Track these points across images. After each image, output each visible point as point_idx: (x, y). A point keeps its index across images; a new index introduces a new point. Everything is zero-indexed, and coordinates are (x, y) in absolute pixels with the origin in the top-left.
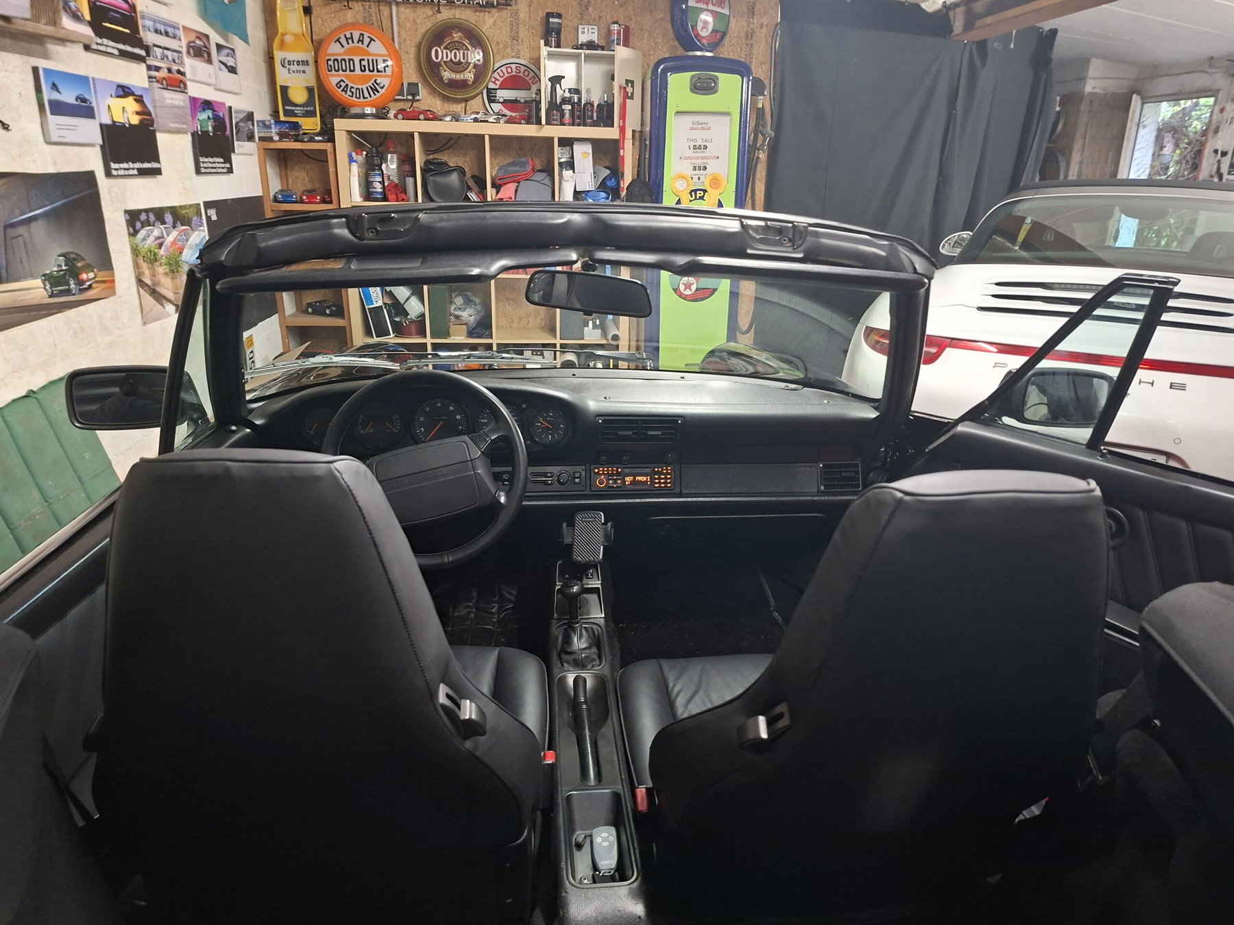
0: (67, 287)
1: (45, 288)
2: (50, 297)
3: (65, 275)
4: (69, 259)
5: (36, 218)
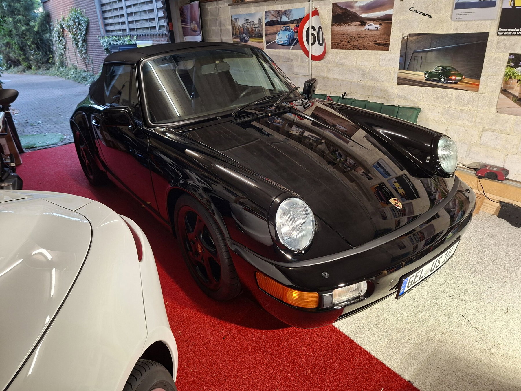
0: (439, 79)
1: (425, 76)
2: (426, 80)
3: (439, 74)
4: (445, 69)
5: (432, 51)
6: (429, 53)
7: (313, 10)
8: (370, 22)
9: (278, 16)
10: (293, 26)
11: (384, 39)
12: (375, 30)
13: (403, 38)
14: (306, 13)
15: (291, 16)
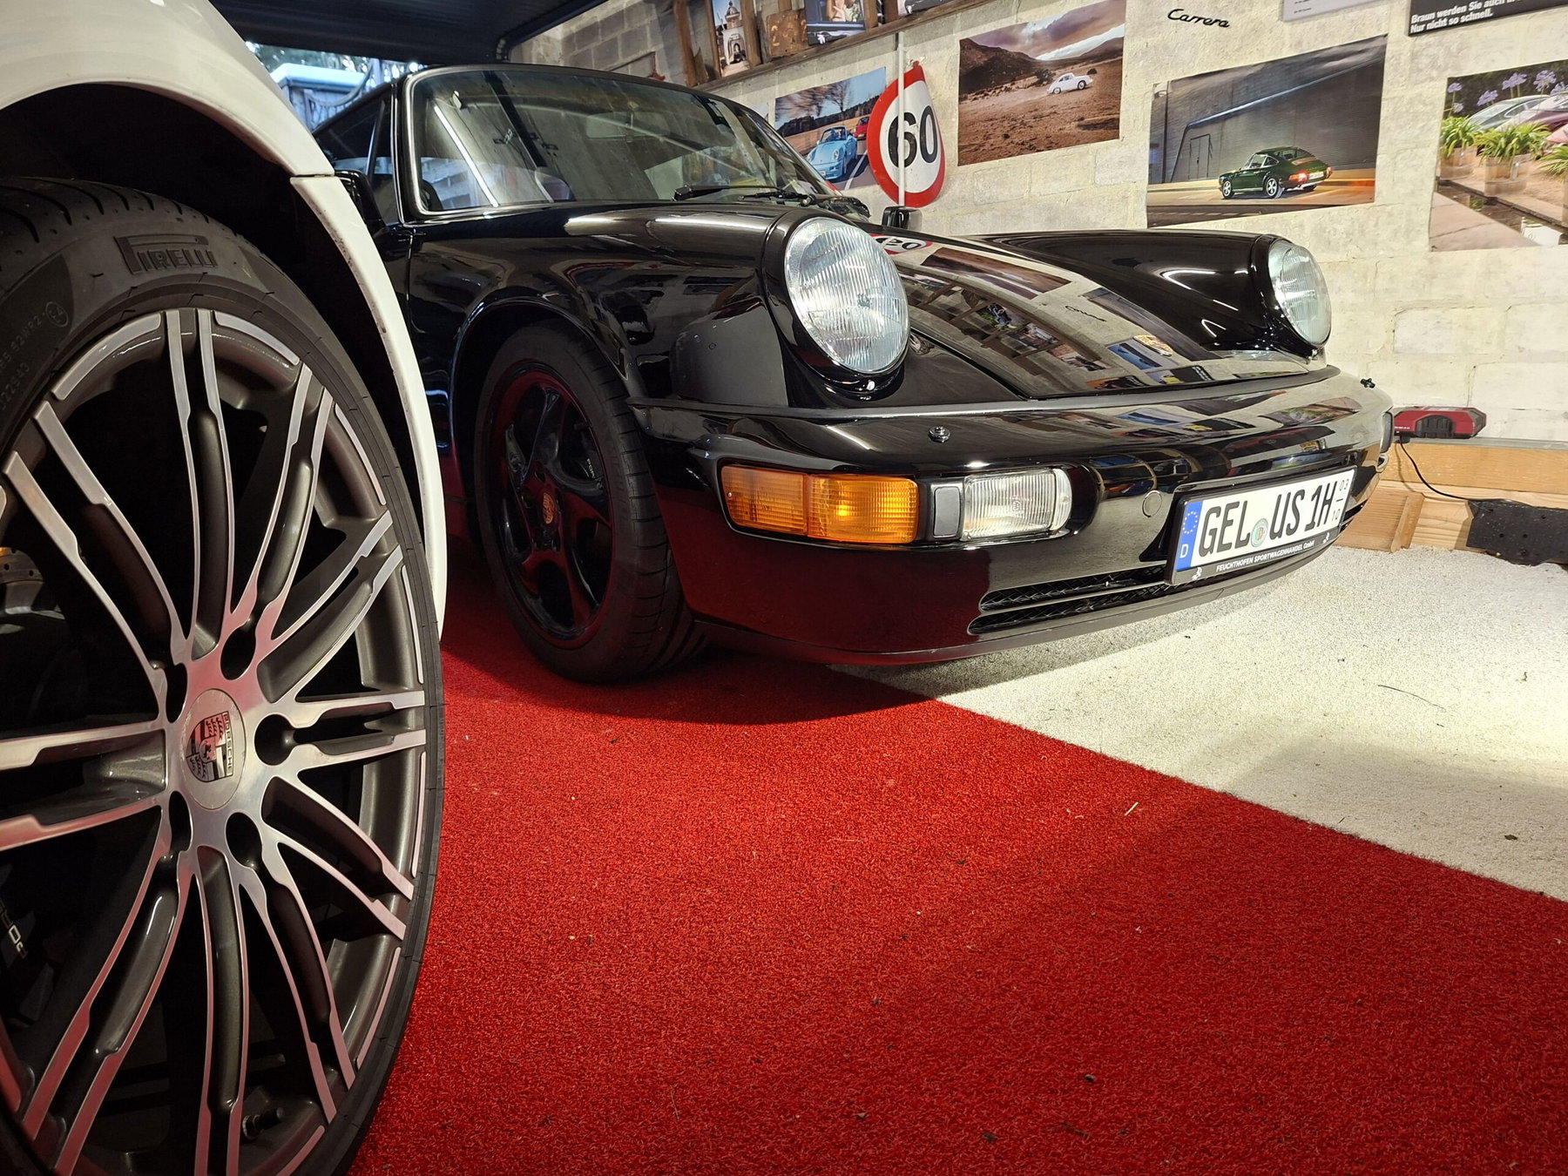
0: (1261, 189)
1: (1221, 189)
2: (1226, 198)
3: (1261, 175)
4: (1277, 157)
5: (1236, 114)
6: (1228, 123)
7: (909, 68)
8: (1063, 70)
9: (811, 105)
10: (851, 124)
11: (1104, 109)
12: (1078, 89)
13: (1157, 95)
14: (889, 80)
15: (846, 98)
